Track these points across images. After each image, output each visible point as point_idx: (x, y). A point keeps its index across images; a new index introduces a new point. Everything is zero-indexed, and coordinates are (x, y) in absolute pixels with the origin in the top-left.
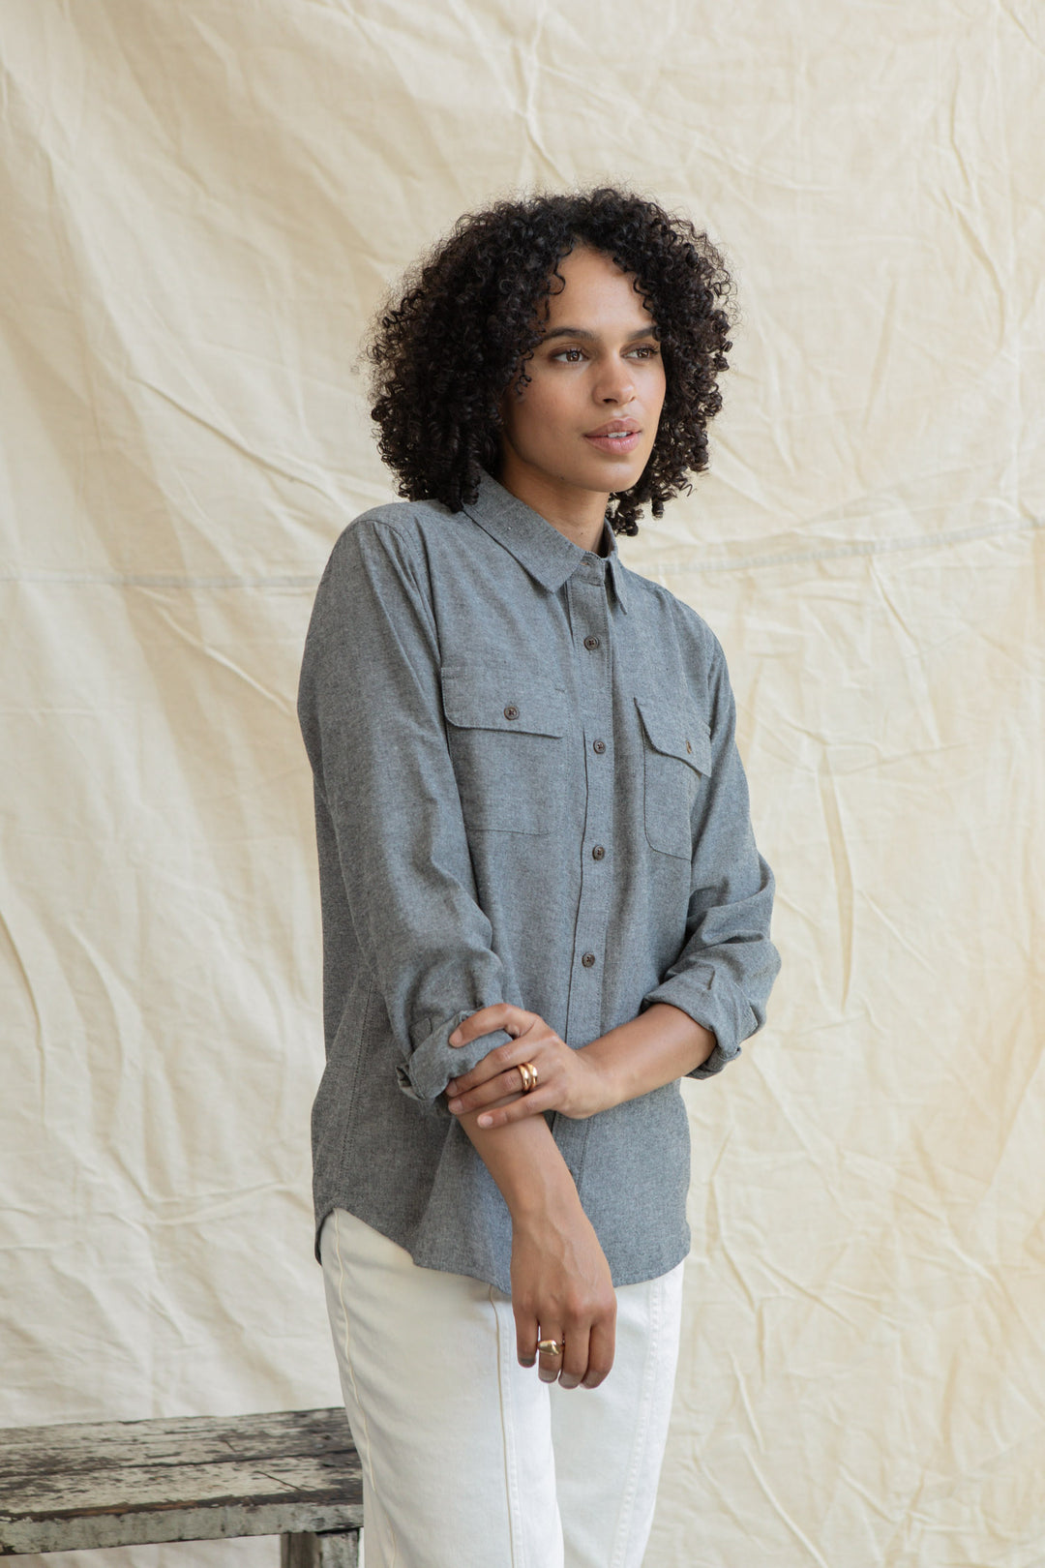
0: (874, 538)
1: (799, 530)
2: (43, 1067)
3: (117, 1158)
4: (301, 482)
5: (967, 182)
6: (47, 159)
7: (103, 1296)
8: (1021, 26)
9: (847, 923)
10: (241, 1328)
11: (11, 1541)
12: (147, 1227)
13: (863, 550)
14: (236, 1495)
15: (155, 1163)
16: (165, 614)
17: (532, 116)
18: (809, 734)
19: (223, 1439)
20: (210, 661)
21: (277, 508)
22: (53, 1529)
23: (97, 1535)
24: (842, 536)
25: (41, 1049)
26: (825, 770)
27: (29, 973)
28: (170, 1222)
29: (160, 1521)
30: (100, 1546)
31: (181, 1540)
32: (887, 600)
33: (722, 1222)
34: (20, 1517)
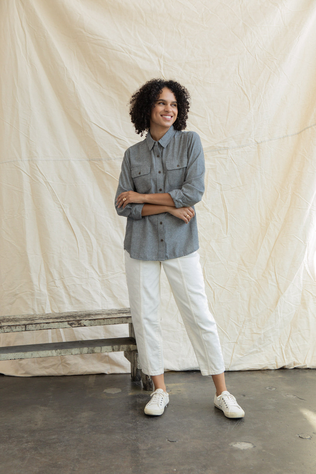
0: (228, 146)
1: (214, 145)
2: (79, 250)
3: (93, 267)
4: (122, 140)
5: (242, 81)
6: (73, 82)
7: (92, 293)
8: (250, 53)
9: (227, 218)
10: (118, 298)
11: (85, 324)
12: (99, 280)
13: (227, 149)
14: (124, 316)
15: (100, 268)
16: (97, 165)
17: (162, 71)
18: (218, 183)
19: (119, 311)
20: (106, 174)
21: (118, 145)
22: (92, 322)
23: (100, 323)
24: (222, 146)
25: (78, 247)
26: (221, 190)
27: (75, 233)
28: (103, 279)
29: (111, 321)
30: (101, 325)
31: (115, 324)
32: (231, 158)
33: (206, 275)
34: (87, 320)
